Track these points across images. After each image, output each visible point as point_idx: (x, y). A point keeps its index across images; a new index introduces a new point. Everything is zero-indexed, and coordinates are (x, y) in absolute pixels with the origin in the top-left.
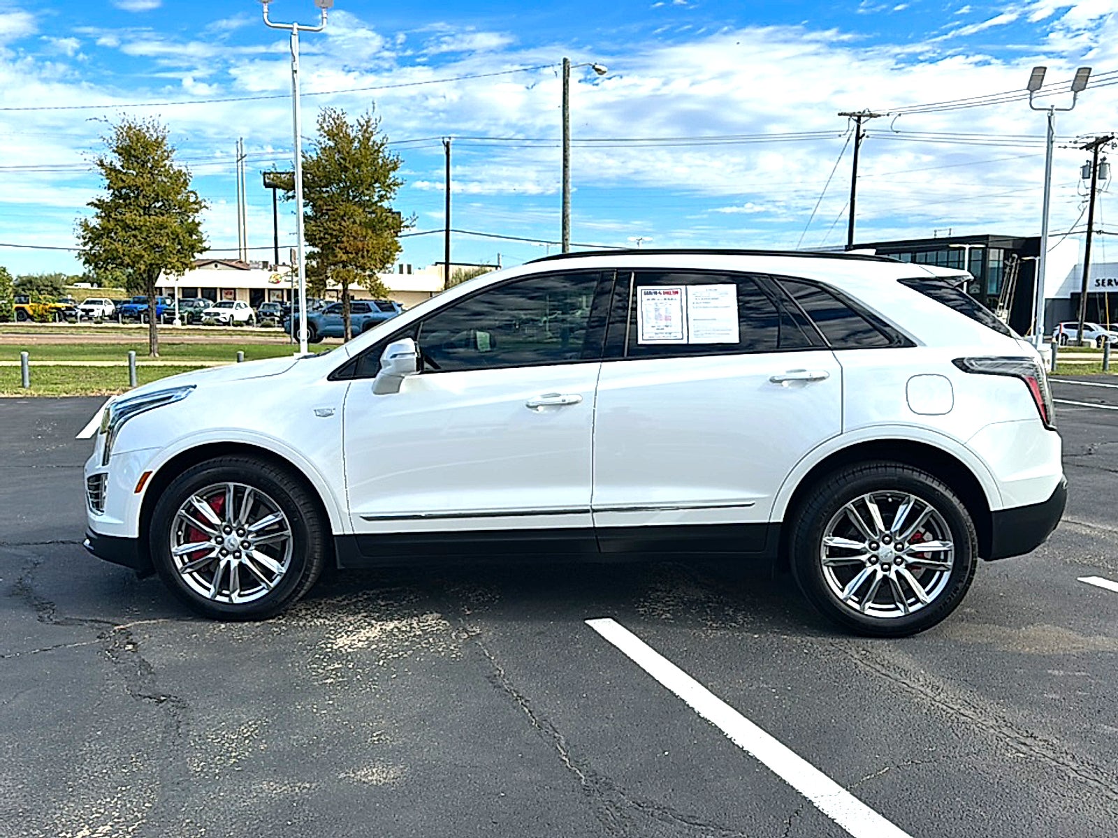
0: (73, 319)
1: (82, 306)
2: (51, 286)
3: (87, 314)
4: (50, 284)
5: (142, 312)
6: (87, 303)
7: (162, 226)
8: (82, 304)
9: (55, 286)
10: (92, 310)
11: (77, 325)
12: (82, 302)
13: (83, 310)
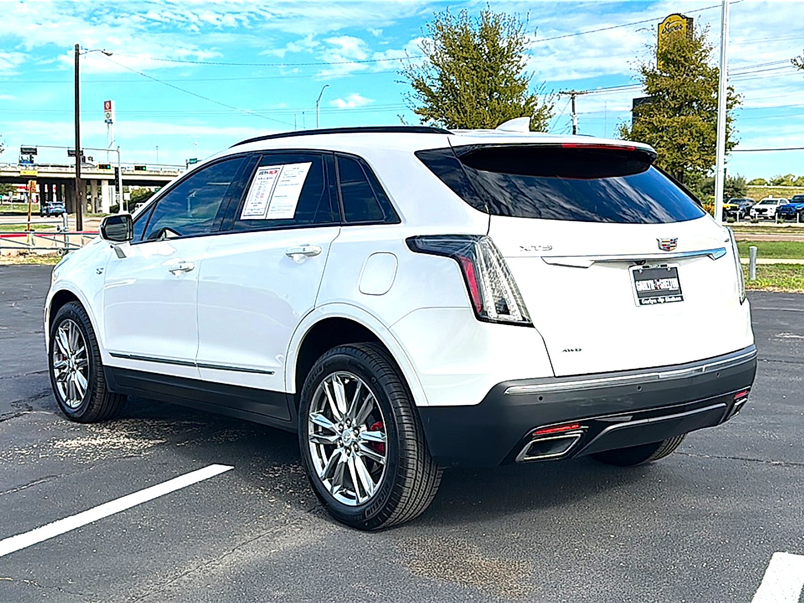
0: (732, 218)
1: (758, 206)
2: (733, 186)
3: (761, 213)
4: (731, 185)
5: (798, 211)
6: (763, 203)
7: (687, 126)
8: (758, 204)
9: (736, 187)
10: (765, 210)
11: (735, 224)
12: (757, 202)
13: (757, 210)
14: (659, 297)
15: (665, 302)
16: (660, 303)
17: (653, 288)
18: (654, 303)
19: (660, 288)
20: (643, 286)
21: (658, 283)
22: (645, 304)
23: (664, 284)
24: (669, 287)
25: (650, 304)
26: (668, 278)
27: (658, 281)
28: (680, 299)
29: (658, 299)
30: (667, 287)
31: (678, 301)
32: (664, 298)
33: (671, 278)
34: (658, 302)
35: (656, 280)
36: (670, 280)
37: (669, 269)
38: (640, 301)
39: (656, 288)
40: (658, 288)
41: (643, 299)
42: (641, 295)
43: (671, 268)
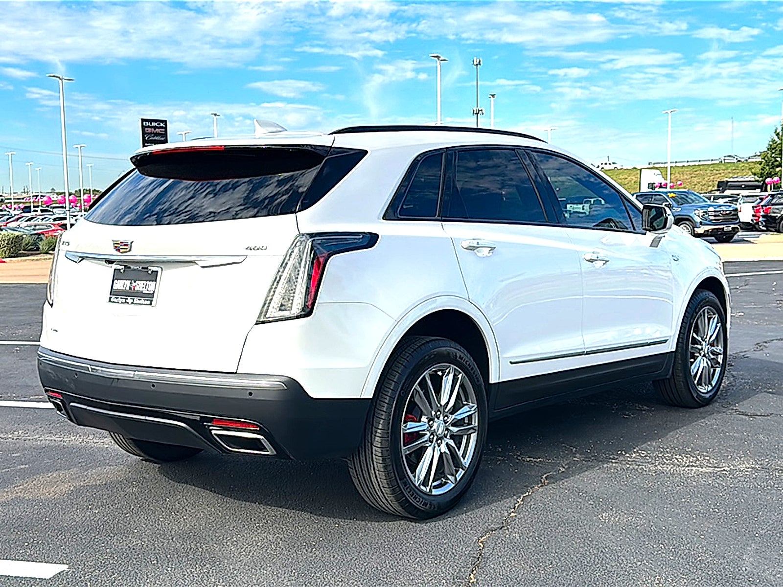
14: (129, 298)
15: (132, 303)
16: (128, 303)
17: (128, 288)
18: (122, 303)
19: (134, 290)
20: (120, 285)
21: (134, 284)
22: (114, 302)
23: (140, 286)
24: (144, 289)
25: (118, 302)
26: (147, 281)
27: (135, 282)
28: (148, 302)
29: (127, 299)
30: (141, 289)
31: (146, 305)
32: (133, 299)
33: (150, 281)
34: (126, 302)
35: (133, 281)
36: (148, 282)
37: (150, 272)
38: (110, 298)
39: (130, 288)
40: (132, 289)
41: (113, 297)
42: (114, 293)
43: (153, 272)
